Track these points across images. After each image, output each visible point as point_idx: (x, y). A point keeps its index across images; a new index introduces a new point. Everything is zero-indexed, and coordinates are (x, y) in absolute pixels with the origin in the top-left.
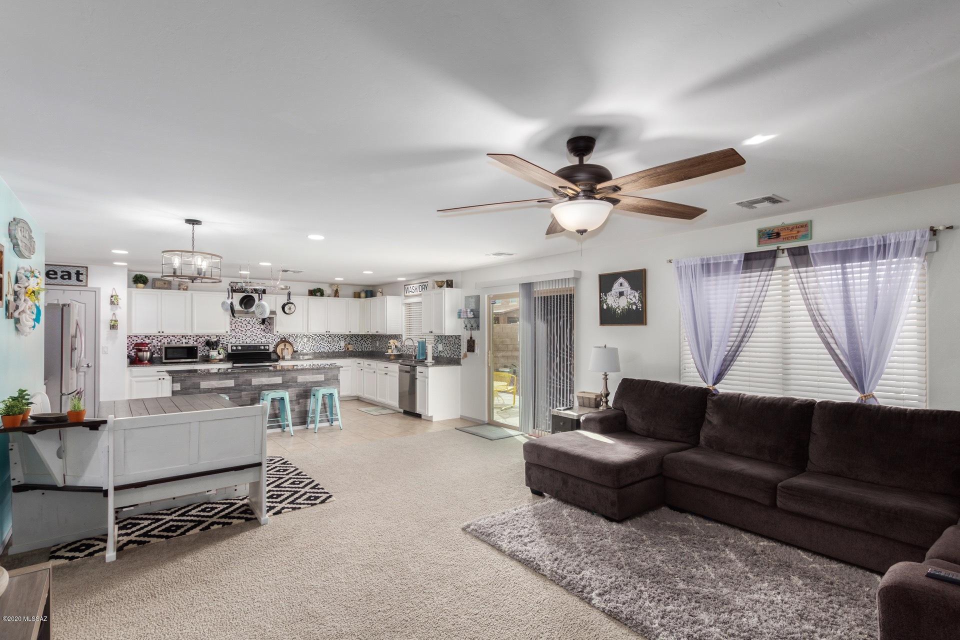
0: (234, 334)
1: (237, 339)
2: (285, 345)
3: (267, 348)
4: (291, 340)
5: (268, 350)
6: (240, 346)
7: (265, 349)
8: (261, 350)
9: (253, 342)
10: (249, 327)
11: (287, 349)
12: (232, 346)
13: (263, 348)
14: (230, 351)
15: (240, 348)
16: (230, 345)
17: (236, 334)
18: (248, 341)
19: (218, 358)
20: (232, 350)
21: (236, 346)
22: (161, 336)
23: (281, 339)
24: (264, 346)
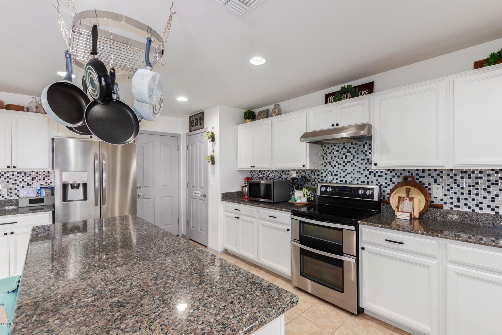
0: (329, 168)
1: (333, 176)
2: (408, 192)
3: (368, 193)
4: (426, 181)
5: (372, 196)
6: (332, 187)
7: (364, 195)
8: (359, 196)
9: (355, 182)
10: (350, 157)
11: (411, 199)
12: (322, 186)
13: (361, 192)
14: (319, 194)
15: (329, 190)
16: (319, 185)
17: (332, 170)
18: (348, 179)
19: (299, 201)
20: (321, 192)
21: (326, 187)
22: (268, 171)
23: (405, 178)
24: (366, 189)
